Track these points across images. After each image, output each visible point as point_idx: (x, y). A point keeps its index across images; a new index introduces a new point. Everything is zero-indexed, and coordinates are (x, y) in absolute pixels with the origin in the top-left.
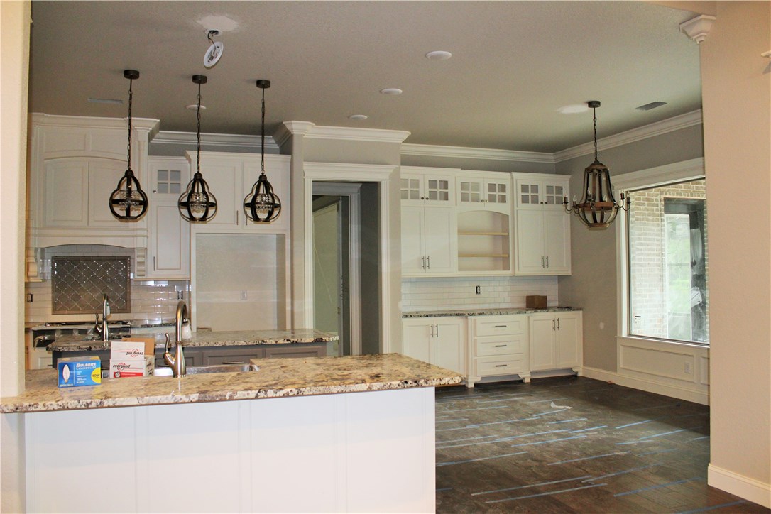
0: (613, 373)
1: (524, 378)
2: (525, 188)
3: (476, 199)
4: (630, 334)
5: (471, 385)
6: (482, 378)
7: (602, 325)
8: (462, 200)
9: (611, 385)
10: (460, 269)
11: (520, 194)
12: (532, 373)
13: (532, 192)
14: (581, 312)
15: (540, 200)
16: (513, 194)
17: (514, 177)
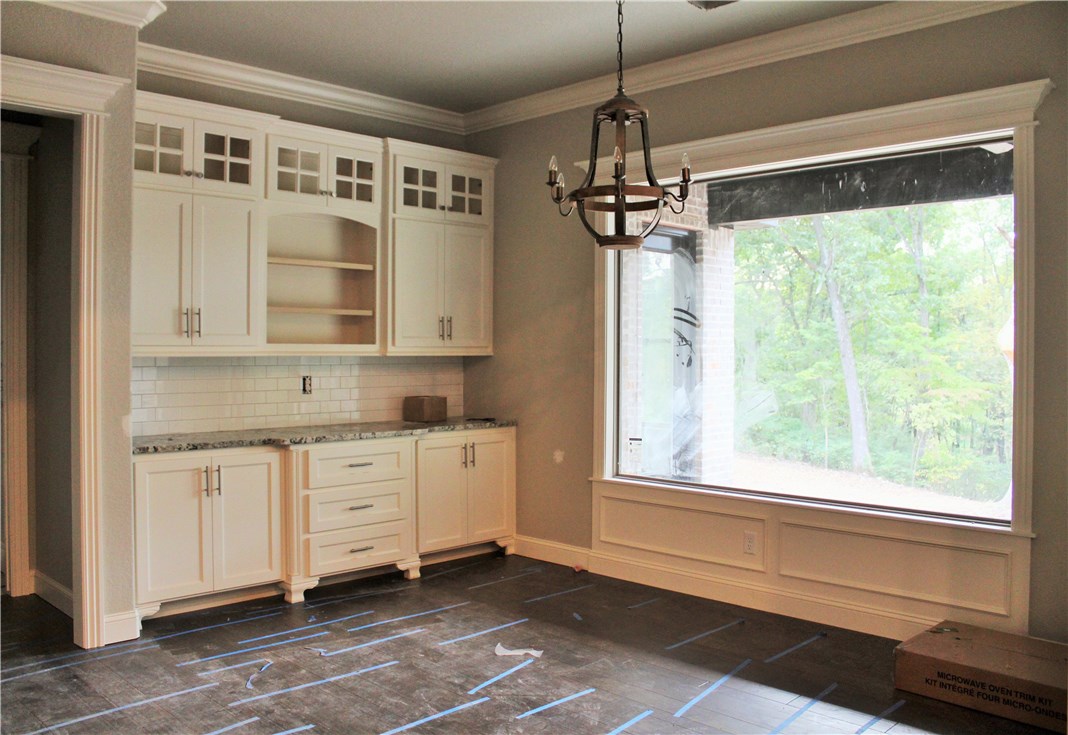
0: (584, 551)
1: (407, 571)
2: (410, 175)
3: (310, 188)
4: (617, 474)
5: (297, 598)
6: (321, 580)
7: (559, 456)
8: (281, 187)
9: (582, 576)
10: (270, 341)
11: (401, 185)
12: (423, 557)
13: (424, 184)
14: (513, 429)
15: (440, 201)
16: (388, 185)
17: (392, 151)
